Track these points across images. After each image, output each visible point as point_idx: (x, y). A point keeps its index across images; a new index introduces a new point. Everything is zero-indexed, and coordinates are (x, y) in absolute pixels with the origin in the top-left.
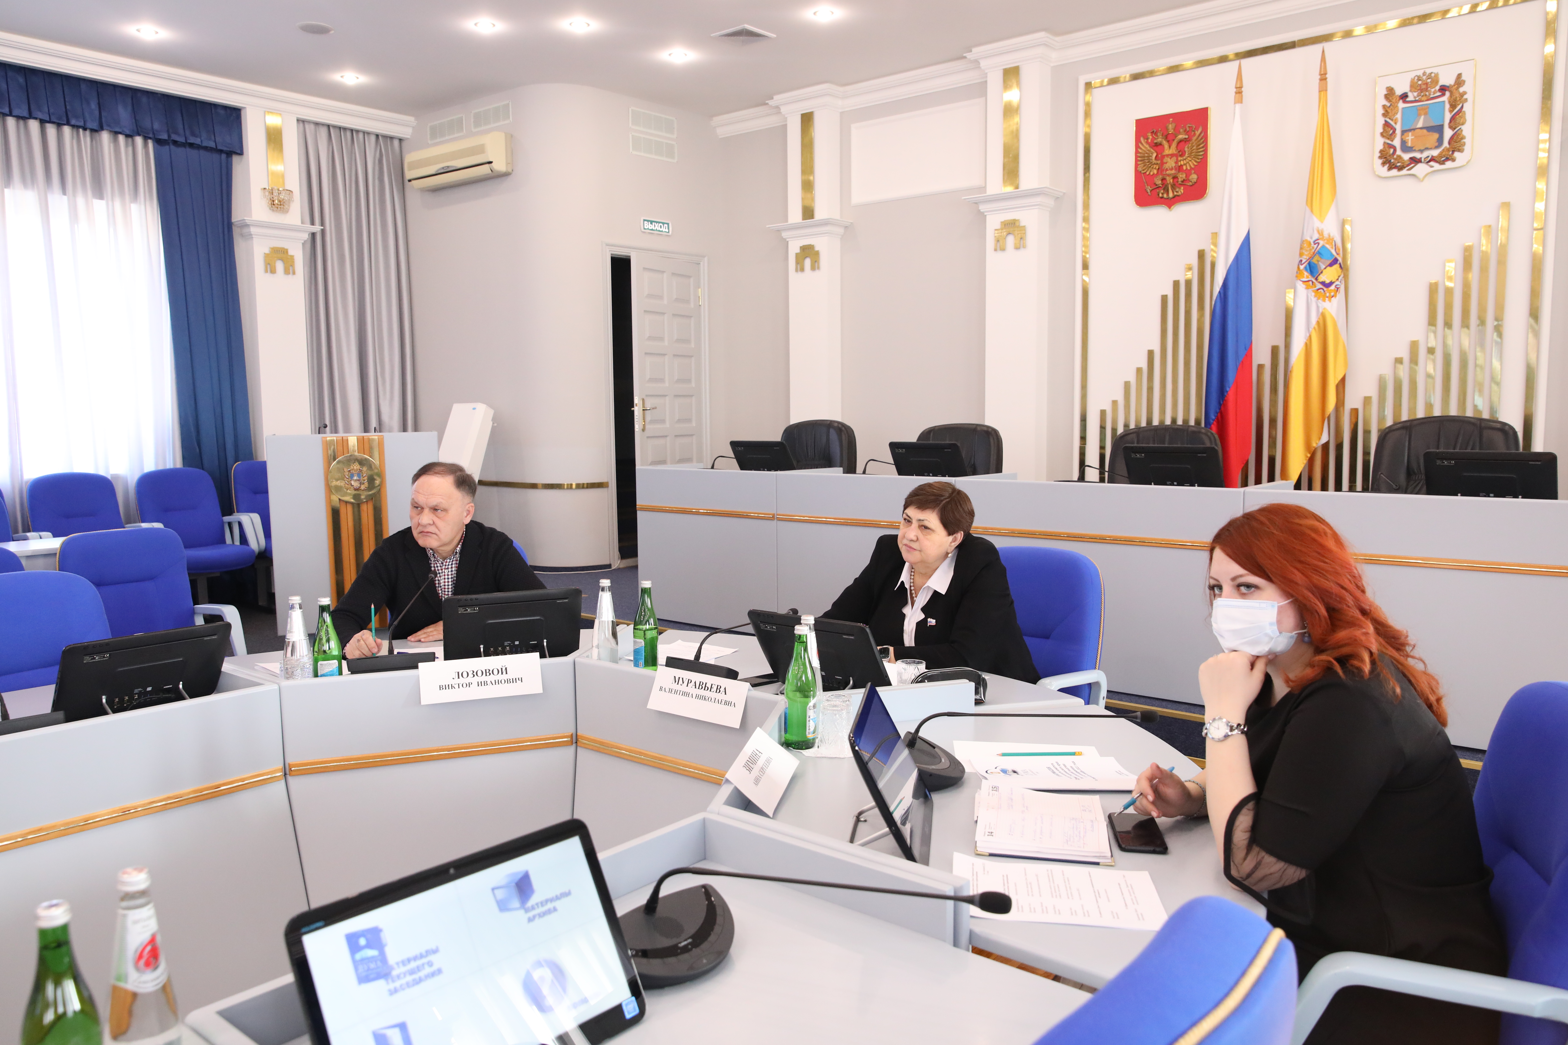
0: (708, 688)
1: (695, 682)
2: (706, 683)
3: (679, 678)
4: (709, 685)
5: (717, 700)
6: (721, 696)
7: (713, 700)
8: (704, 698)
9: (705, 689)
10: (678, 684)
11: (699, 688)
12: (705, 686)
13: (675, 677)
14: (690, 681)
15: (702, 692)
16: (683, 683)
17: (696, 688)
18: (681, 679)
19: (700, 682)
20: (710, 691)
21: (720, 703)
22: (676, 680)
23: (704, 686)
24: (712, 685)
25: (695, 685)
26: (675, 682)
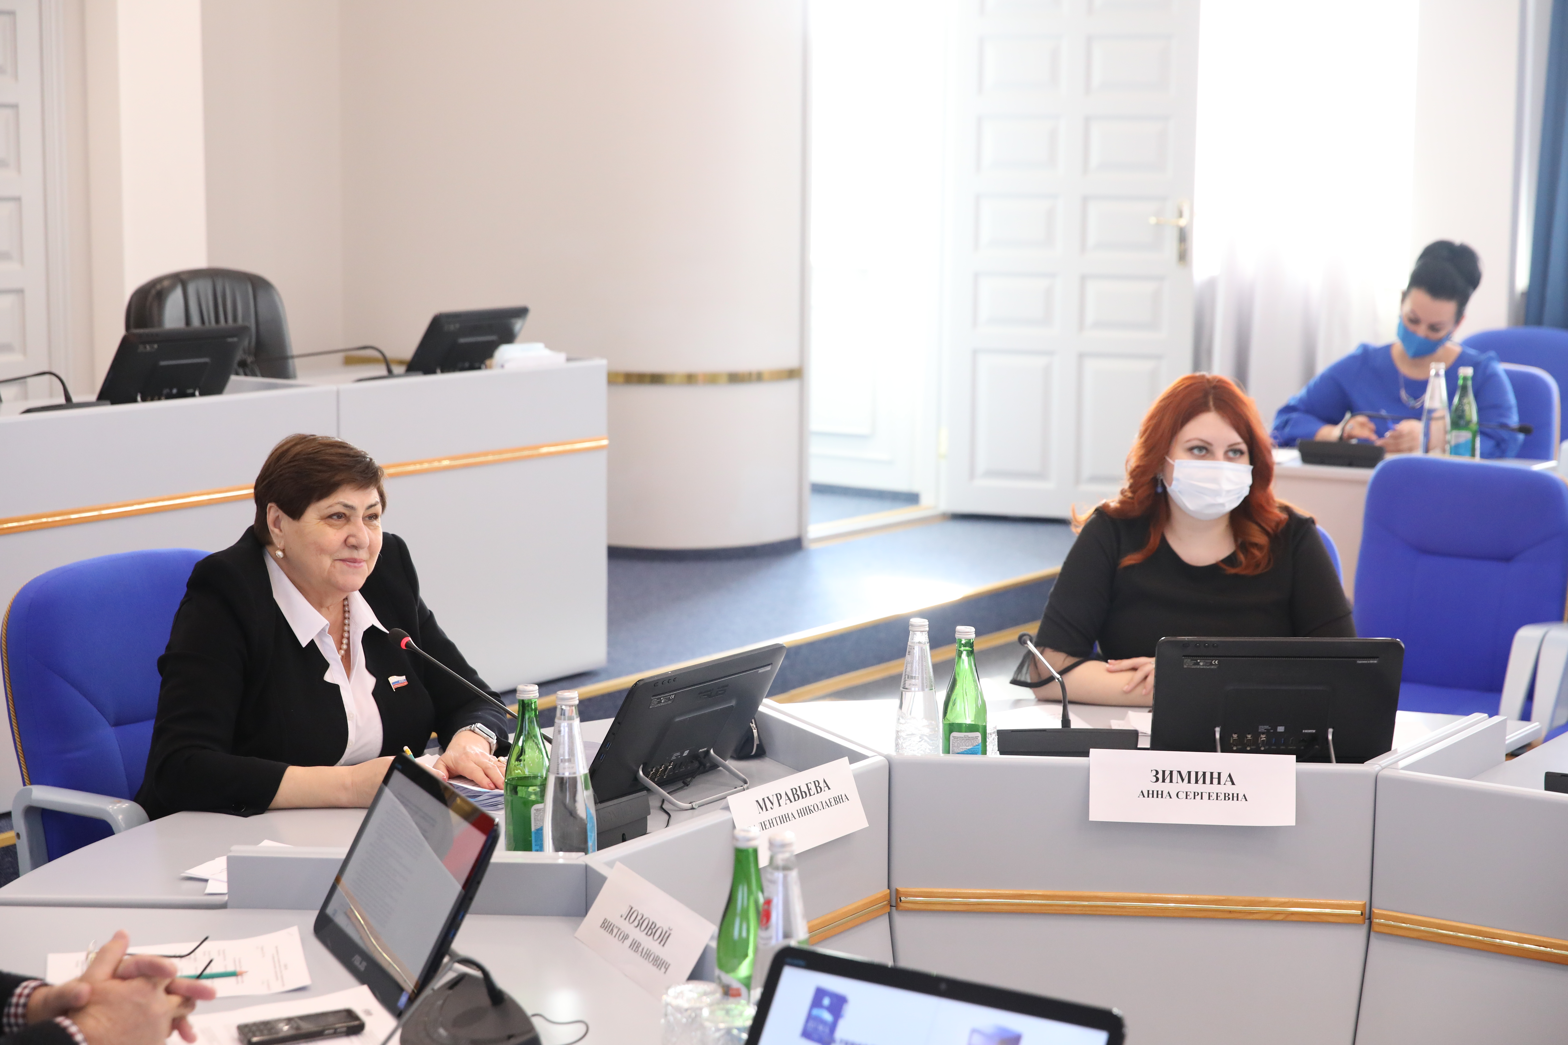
0: (805, 792)
1: (786, 794)
2: (799, 787)
3: (763, 799)
4: (804, 789)
5: (824, 804)
6: (825, 795)
7: (820, 807)
8: (808, 811)
9: (803, 798)
10: (767, 810)
11: (795, 800)
12: (801, 792)
13: (757, 801)
14: (779, 795)
15: (802, 803)
16: (772, 804)
17: (791, 802)
18: (766, 800)
19: (792, 790)
20: (810, 795)
21: (830, 805)
22: (762, 805)
23: (799, 793)
24: (807, 785)
25: (789, 799)
26: (762, 809)
